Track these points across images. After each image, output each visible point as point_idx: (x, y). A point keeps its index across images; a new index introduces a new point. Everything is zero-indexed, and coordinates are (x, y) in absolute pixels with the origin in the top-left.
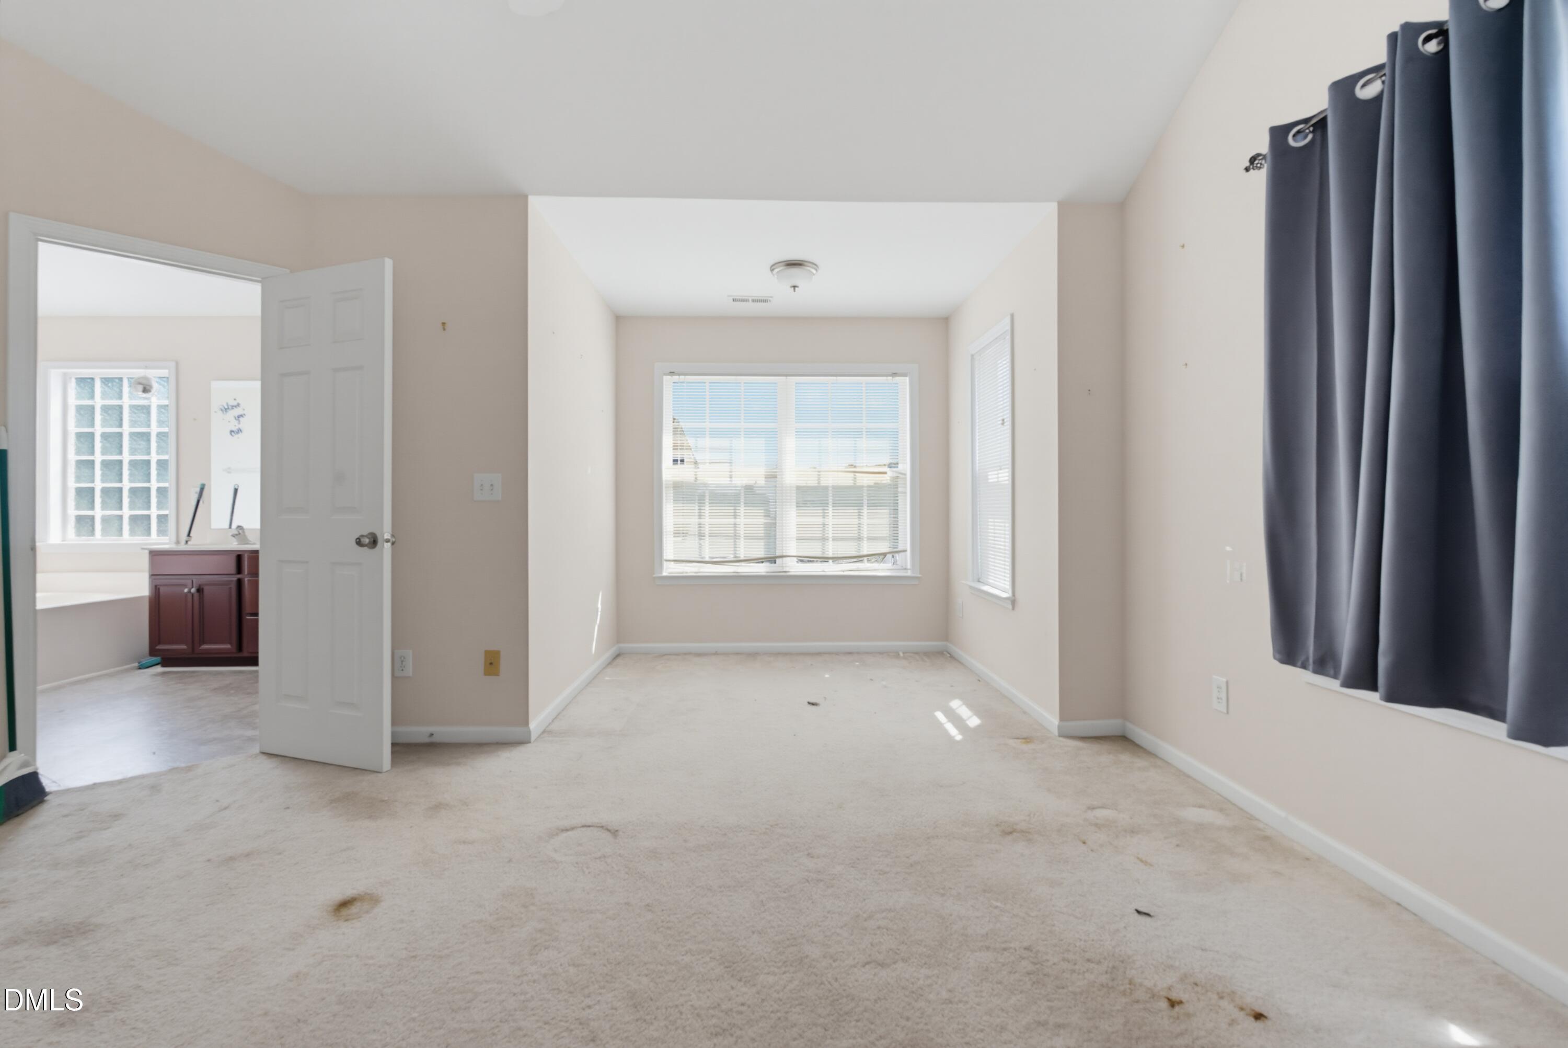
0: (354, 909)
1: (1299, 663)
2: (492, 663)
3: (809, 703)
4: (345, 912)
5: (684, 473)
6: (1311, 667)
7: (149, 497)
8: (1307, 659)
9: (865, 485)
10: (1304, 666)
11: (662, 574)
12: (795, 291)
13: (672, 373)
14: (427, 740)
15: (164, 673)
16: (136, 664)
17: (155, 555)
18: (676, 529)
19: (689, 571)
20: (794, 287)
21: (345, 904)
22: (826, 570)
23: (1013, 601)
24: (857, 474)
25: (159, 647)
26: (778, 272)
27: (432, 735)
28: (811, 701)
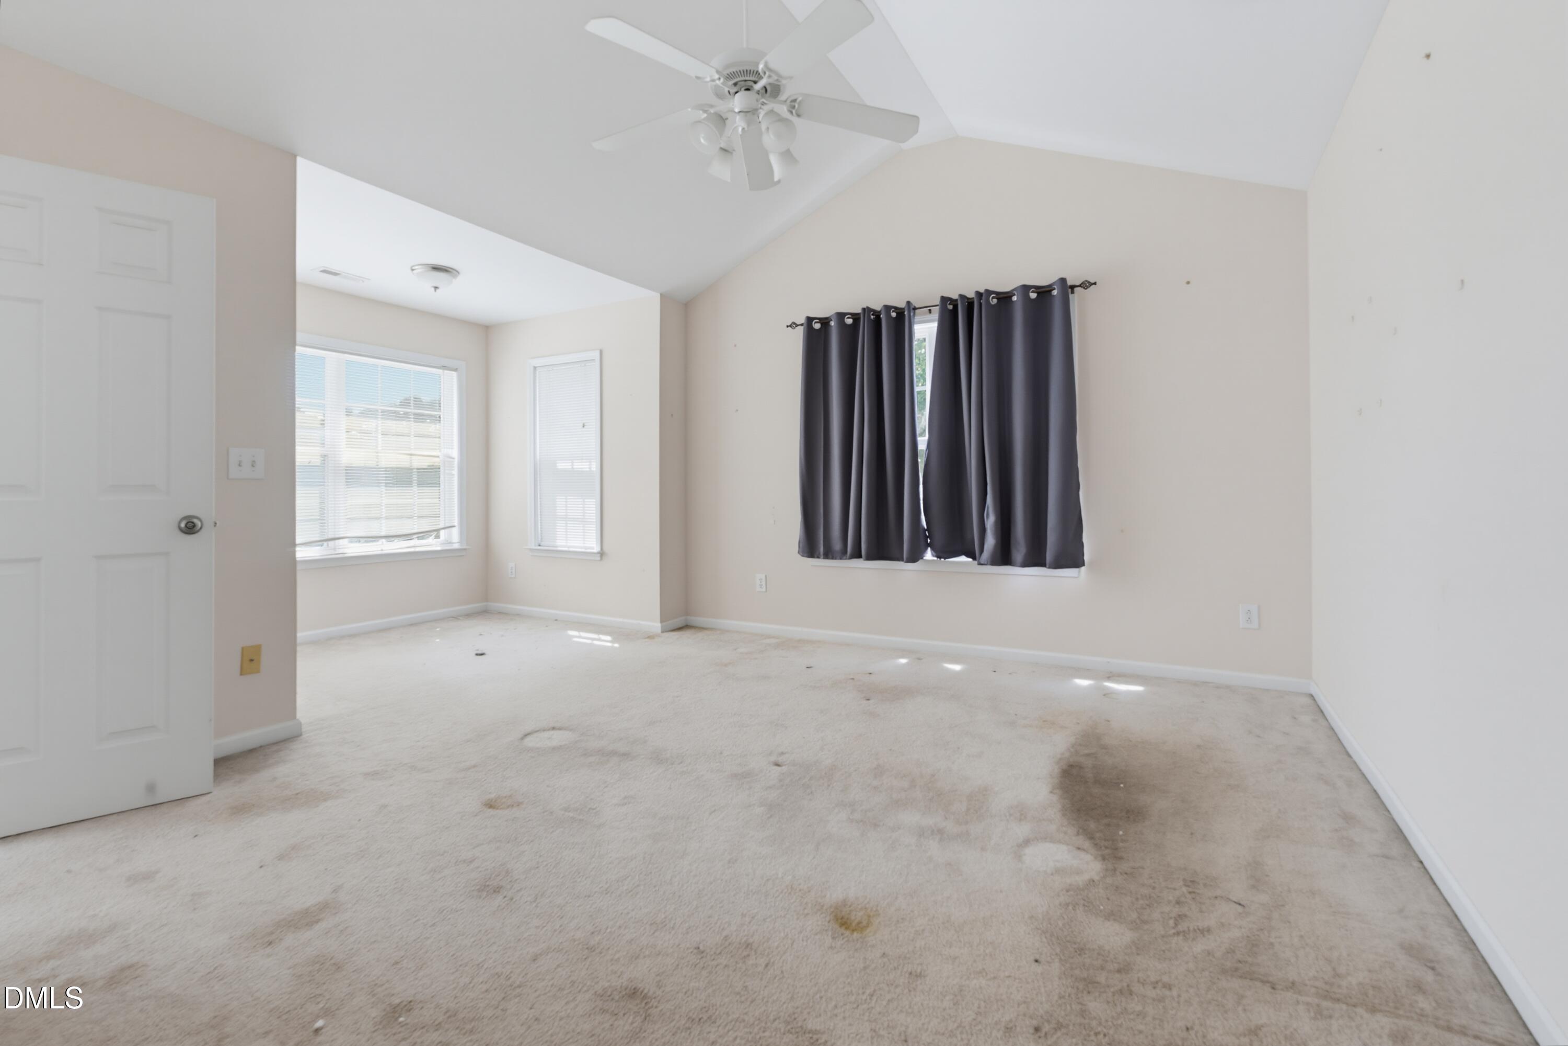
1: (816, 556)
2: (252, 660)
3: (477, 655)
6: (822, 557)
8: (819, 554)
9: (416, 467)
10: (818, 557)
12: (435, 291)
20: (436, 288)
22: (384, 549)
23: (602, 554)
24: (414, 457)
28: (478, 652)
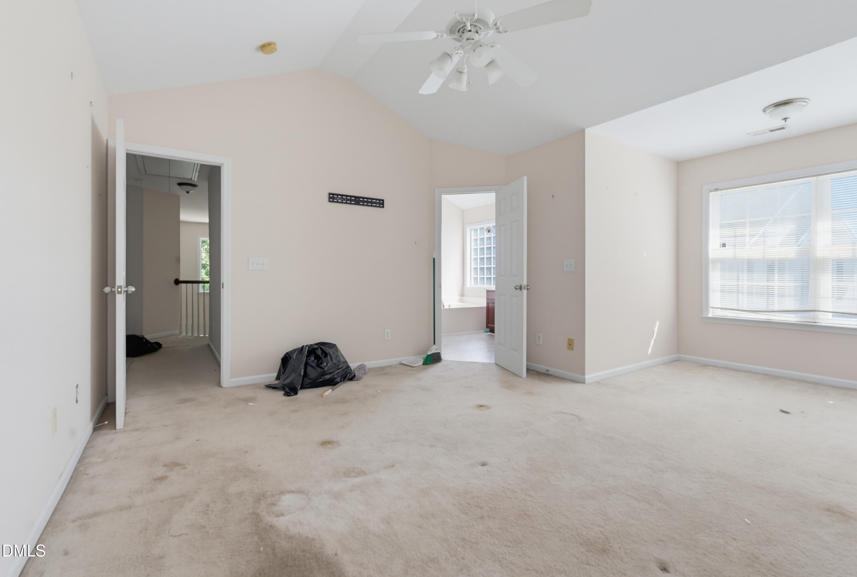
0: (482, 408)
2: (570, 344)
3: (782, 411)
4: (481, 408)
5: (728, 253)
7: (491, 269)
11: (708, 315)
13: (716, 190)
14: (544, 371)
15: (490, 335)
16: (484, 331)
17: (488, 292)
18: (721, 288)
19: (729, 315)
20: (786, 119)
21: (481, 406)
25: (489, 325)
26: (770, 112)
27: (548, 371)
28: (783, 409)
